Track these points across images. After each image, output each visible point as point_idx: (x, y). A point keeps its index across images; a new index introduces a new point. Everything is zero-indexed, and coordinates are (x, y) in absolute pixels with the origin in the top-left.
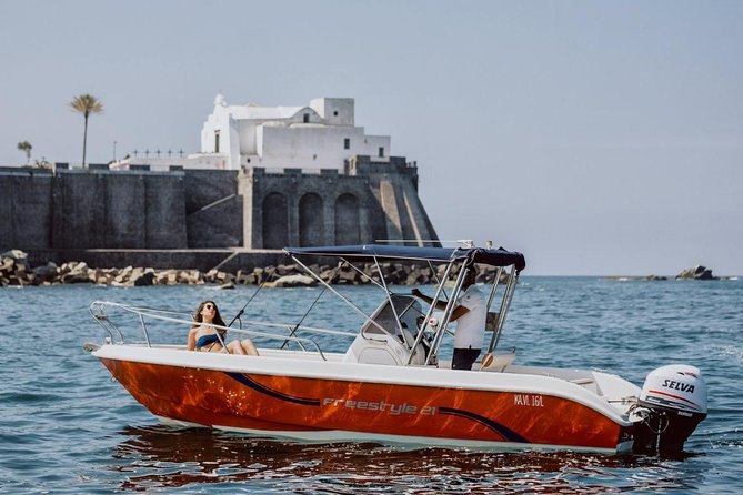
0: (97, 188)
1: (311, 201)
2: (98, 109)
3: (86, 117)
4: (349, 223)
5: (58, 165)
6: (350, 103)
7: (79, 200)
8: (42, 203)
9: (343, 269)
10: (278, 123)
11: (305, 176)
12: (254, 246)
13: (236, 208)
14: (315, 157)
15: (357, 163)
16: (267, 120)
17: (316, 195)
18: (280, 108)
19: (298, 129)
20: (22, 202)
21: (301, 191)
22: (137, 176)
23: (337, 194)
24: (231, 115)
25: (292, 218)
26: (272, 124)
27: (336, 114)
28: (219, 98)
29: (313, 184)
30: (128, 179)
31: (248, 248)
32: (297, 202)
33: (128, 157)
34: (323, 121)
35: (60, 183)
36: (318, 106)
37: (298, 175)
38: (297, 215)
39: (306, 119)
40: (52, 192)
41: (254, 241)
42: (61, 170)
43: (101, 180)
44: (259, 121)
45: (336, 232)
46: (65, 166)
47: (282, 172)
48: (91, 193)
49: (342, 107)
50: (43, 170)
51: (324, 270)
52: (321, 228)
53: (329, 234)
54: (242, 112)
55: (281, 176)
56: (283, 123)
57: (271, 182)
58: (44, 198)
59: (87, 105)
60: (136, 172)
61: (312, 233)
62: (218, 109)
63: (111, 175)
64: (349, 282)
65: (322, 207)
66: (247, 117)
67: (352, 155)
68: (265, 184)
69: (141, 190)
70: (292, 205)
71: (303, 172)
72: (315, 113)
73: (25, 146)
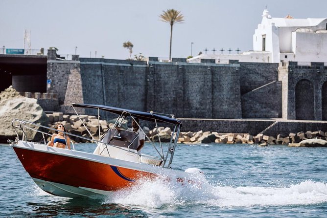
0: (178, 74)
2: (180, 19)
3: (172, 25)
5: (151, 59)
7: (166, 83)
8: (139, 85)
10: (307, 30)
11: (326, 67)
12: (290, 117)
13: (276, 90)
16: (299, 28)
18: (309, 19)
19: (322, 34)
20: (125, 84)
21: (324, 78)
22: (206, 67)
24: (273, 24)
25: (317, 98)
26: (303, 30)
28: (265, 12)
30: (200, 69)
31: (285, 119)
32: (320, 86)
33: (201, 53)
35: (153, 69)
37: (321, 67)
38: (320, 96)
40: (146, 77)
41: (289, 113)
42: (153, 62)
43: (181, 69)
44: (293, 29)
46: (156, 59)
47: (310, 65)
48: (173, 78)
50: (140, 62)
54: (281, 22)
55: (309, 67)
56: (311, 30)
57: (301, 72)
58: (141, 82)
59: (172, 17)
60: (205, 64)
62: (265, 20)
63: (188, 66)
66: (285, 25)
68: (297, 74)
69: (209, 77)
70: (317, 88)
71: (325, 65)
73: (128, 45)
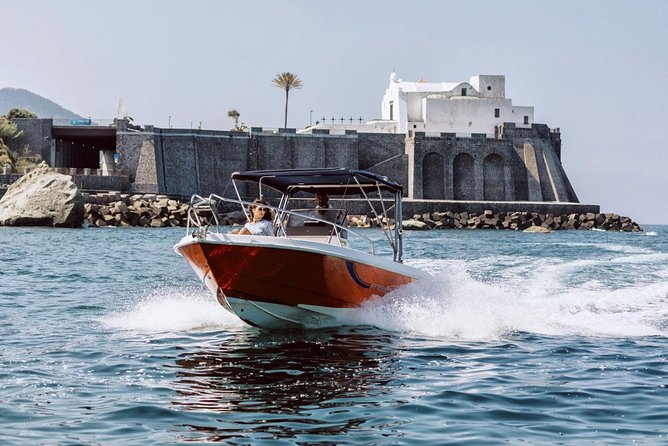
0: (286, 147)
1: (463, 160)
2: (297, 84)
3: (287, 91)
4: (496, 178)
5: (253, 129)
6: (502, 79)
7: (271, 158)
8: (240, 160)
9: (487, 216)
10: (440, 95)
11: (458, 139)
12: (415, 197)
13: (402, 166)
14: (470, 124)
15: (504, 129)
16: (431, 93)
17: (468, 155)
18: (443, 84)
19: (456, 100)
20: (223, 159)
21: (455, 151)
22: (318, 138)
23: (486, 155)
24: (401, 89)
25: (447, 173)
26: (435, 96)
27: (489, 88)
28: (393, 76)
29: (464, 145)
30: (311, 141)
31: (410, 199)
32: (452, 161)
33: (317, 123)
34: (478, 95)
35: (256, 142)
36: (475, 82)
37: (453, 138)
38: (451, 171)
39: (464, 93)
40: (249, 151)
41: (415, 192)
42: (256, 133)
43: (289, 141)
44: (424, 94)
45: (484, 186)
46: (260, 130)
47: (439, 136)
48: (280, 152)
49: (494, 83)
50: (241, 133)
51: (472, 217)
52: (472, 183)
53: (479, 187)
54: (410, 87)
55: (439, 139)
56: (444, 96)
57: (430, 144)
58: (242, 156)
59: (288, 81)
60: (317, 135)
61: (464, 187)
62: (392, 83)
63: (297, 138)
64: (492, 227)
65: (472, 165)
66: (414, 91)
67: (500, 122)
68: (425, 146)
69: (322, 150)
70: (448, 163)
71: (457, 136)
72: (471, 88)
73: (234, 114)
